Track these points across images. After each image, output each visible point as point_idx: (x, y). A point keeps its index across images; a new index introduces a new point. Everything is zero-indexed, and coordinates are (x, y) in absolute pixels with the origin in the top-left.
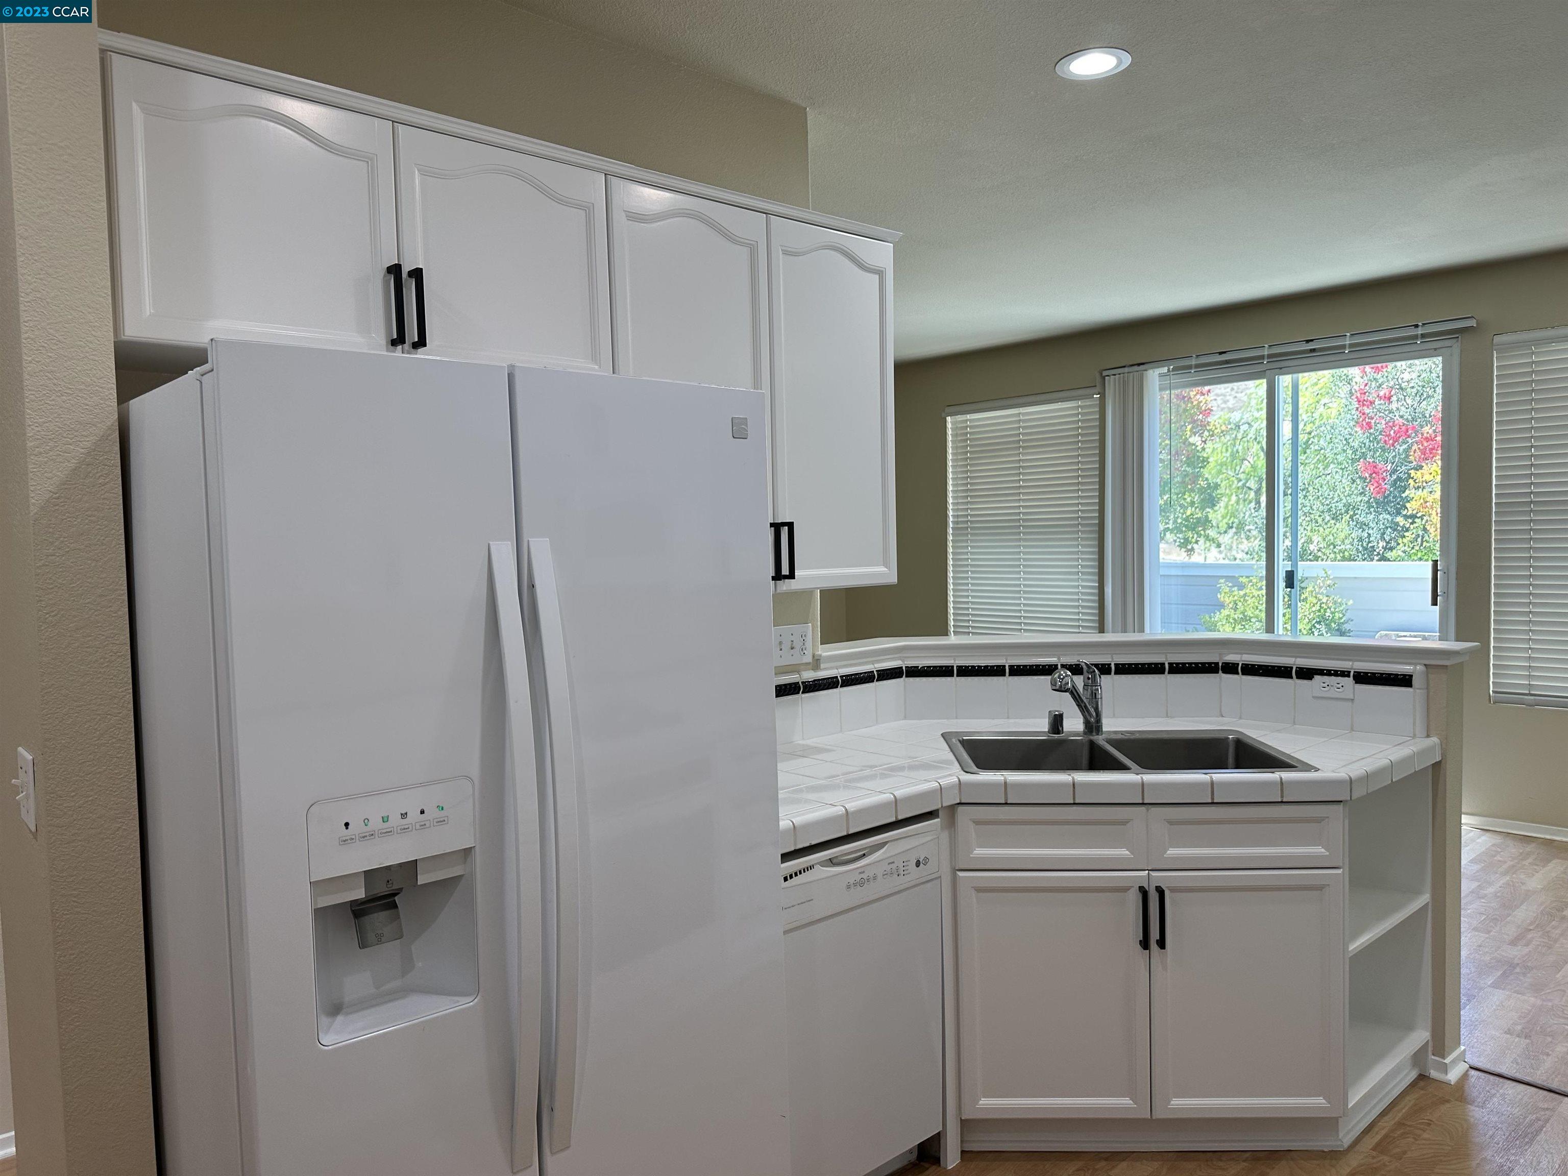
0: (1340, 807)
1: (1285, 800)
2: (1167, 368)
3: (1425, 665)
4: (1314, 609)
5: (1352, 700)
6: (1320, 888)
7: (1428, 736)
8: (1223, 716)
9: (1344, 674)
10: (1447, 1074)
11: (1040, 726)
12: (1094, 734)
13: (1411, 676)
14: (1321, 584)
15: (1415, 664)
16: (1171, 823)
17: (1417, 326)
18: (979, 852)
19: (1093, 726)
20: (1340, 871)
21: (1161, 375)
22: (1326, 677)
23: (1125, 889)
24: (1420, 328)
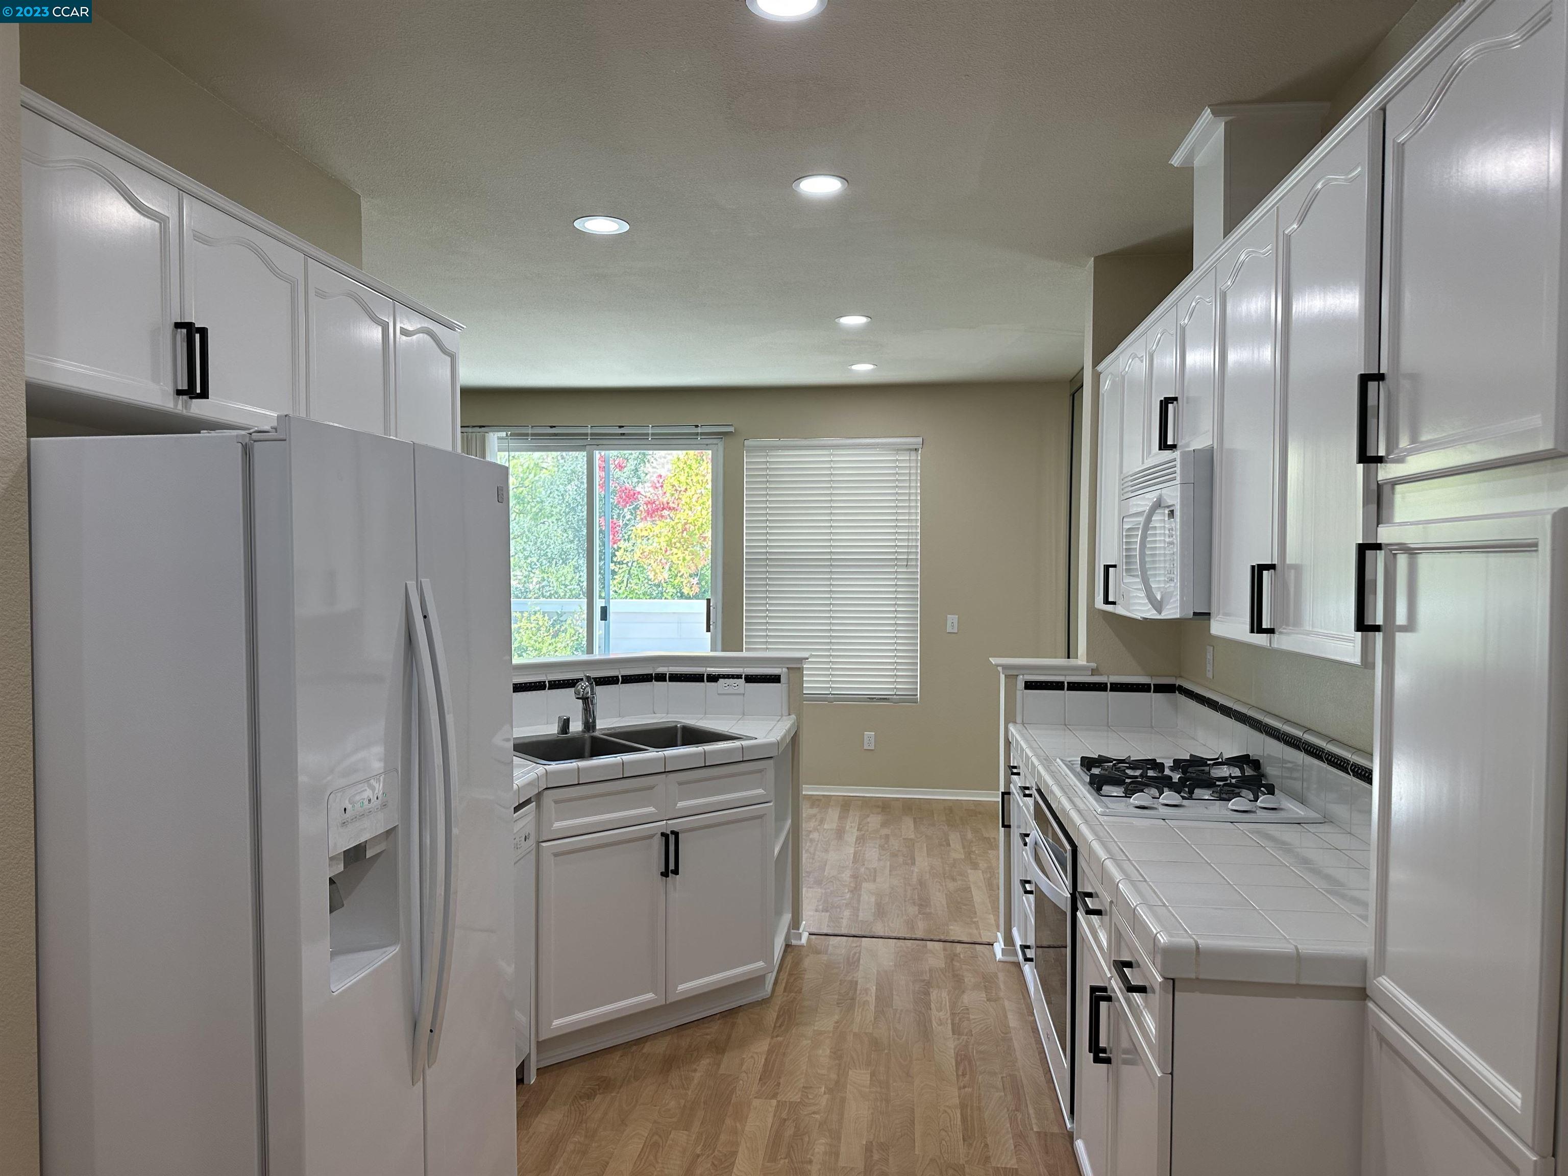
0: (771, 761)
1: (744, 759)
2: (505, 433)
3: (788, 668)
4: (573, 639)
5: (744, 694)
6: (760, 817)
7: (789, 715)
8: (655, 713)
9: (739, 677)
10: (801, 940)
11: (551, 729)
12: (591, 731)
13: (780, 676)
14: (578, 618)
15: (782, 668)
16: (680, 784)
17: (697, 426)
18: (557, 825)
19: (589, 725)
20: (771, 804)
21: (499, 438)
22: (727, 680)
23: (651, 837)
24: (699, 428)
